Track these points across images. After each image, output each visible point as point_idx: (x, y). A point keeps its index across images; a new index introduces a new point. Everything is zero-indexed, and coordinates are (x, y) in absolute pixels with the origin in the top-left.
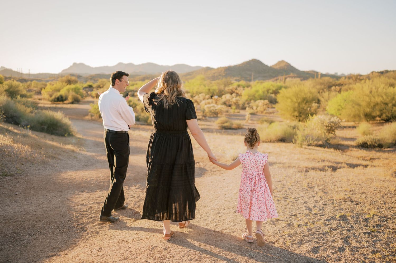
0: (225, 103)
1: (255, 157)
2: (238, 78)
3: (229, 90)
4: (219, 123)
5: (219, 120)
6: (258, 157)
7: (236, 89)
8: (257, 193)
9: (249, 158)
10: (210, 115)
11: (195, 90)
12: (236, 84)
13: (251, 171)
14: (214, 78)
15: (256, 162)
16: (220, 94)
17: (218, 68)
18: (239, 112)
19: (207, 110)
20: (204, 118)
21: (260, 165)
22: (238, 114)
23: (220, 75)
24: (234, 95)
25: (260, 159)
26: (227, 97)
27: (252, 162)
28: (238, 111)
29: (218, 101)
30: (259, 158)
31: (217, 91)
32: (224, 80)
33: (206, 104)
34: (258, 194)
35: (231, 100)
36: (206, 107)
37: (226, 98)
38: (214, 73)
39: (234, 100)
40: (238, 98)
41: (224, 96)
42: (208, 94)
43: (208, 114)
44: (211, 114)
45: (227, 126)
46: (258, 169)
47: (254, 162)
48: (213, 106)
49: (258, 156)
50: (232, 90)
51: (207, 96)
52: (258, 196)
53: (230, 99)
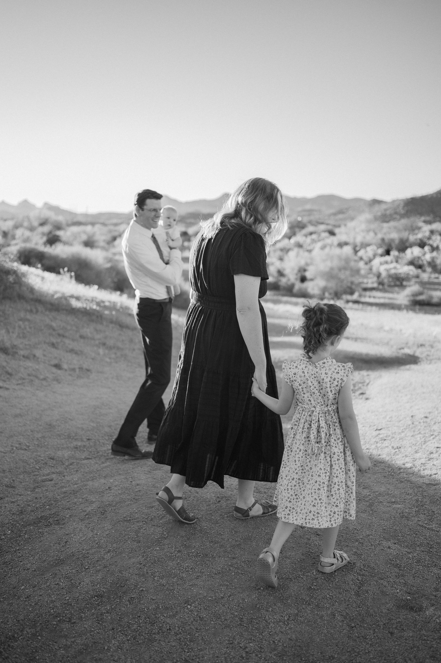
0: (411, 263)
1: (317, 370)
2: (428, 218)
3: (416, 239)
4: (407, 296)
5: (408, 291)
6: (323, 371)
7: (429, 238)
8: (329, 459)
9: (303, 372)
10: (389, 282)
11: (359, 239)
12: (426, 229)
13: (309, 403)
14: (385, 218)
15: (319, 383)
16: (403, 247)
17: (394, 201)
18: (437, 278)
19: (384, 274)
20: (381, 287)
21: (329, 392)
22: (436, 281)
23: (396, 213)
24: (427, 248)
25: (329, 375)
26: (415, 252)
27: (309, 382)
28: (437, 275)
29: (400, 258)
30: (326, 374)
31: (397, 242)
32: (404, 221)
33: (381, 264)
34: (331, 461)
35: (423, 258)
36: (382, 269)
37: (412, 253)
38: (386, 210)
39: (428, 257)
40: (435, 254)
41: (409, 251)
42: (381, 247)
43: (386, 281)
44: (391, 280)
45: (423, 301)
46: (326, 400)
47: (316, 384)
48: (395, 268)
49: (324, 369)
50: (421, 240)
51: (380, 251)
52: (331, 466)
53: (420, 255)
